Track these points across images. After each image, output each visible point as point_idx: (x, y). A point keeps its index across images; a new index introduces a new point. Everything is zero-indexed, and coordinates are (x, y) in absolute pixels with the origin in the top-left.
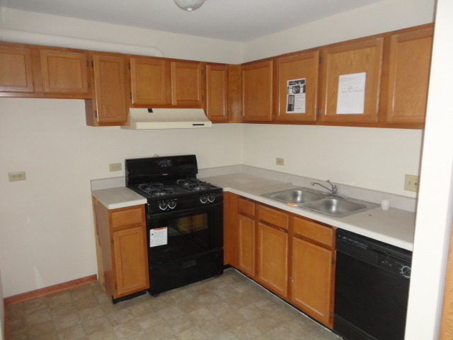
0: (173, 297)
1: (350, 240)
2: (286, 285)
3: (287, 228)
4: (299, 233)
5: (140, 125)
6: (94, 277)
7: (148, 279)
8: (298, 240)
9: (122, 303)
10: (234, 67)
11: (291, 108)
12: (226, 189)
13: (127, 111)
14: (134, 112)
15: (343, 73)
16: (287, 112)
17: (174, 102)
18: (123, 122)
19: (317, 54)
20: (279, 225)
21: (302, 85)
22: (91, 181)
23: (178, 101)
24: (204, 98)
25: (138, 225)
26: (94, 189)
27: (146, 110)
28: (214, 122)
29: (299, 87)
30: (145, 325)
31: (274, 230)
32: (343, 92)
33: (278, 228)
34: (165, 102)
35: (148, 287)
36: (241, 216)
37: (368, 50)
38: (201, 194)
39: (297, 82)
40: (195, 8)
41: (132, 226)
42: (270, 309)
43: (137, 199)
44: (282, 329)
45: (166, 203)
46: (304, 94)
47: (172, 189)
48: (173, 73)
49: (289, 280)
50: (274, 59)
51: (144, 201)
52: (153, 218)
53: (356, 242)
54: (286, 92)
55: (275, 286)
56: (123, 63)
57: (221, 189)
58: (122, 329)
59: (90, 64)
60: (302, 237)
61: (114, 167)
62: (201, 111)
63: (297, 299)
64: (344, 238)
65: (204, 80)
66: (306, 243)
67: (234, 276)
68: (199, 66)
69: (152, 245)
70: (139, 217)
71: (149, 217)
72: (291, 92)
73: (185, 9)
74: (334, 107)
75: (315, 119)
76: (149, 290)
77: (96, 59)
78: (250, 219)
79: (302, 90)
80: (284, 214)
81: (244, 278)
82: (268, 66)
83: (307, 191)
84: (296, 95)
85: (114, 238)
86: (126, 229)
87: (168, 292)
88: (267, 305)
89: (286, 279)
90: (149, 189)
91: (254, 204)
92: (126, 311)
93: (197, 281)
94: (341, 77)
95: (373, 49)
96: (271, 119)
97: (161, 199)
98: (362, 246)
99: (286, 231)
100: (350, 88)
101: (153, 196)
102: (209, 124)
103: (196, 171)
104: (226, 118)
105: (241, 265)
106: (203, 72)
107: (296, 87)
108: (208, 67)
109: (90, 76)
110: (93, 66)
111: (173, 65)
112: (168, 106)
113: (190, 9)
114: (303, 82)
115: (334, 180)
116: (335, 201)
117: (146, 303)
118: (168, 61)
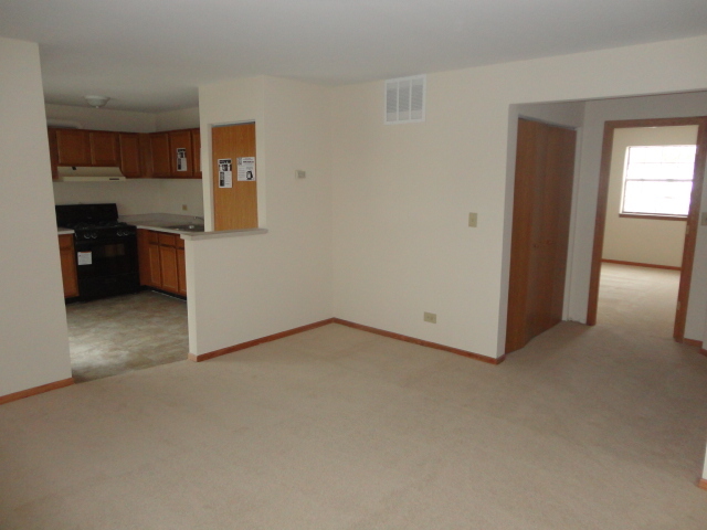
3: (175, 245)
5: (66, 179)
7: (77, 289)
11: (180, 168)
12: (138, 227)
13: (56, 169)
14: (60, 169)
16: (178, 170)
17: (93, 162)
19: (189, 133)
20: (171, 244)
21: (184, 152)
23: (97, 161)
24: (119, 159)
25: (68, 248)
27: (71, 168)
28: (127, 177)
34: (86, 162)
36: (150, 245)
38: (118, 230)
39: (181, 150)
45: (90, 234)
46: (185, 158)
47: (93, 226)
48: (92, 141)
50: (168, 133)
51: (72, 232)
52: (79, 245)
54: (177, 157)
57: (135, 227)
68: (113, 135)
69: (80, 264)
70: (69, 243)
71: (76, 243)
75: (192, 174)
76: (79, 297)
78: (155, 246)
79: (184, 155)
82: (164, 137)
84: (182, 159)
91: (157, 234)
96: (169, 175)
97: (86, 231)
101: (80, 229)
102: (123, 179)
103: (116, 217)
104: (139, 174)
106: (117, 140)
107: (181, 153)
108: (120, 136)
111: (91, 135)
112: (89, 164)
118: (87, 132)
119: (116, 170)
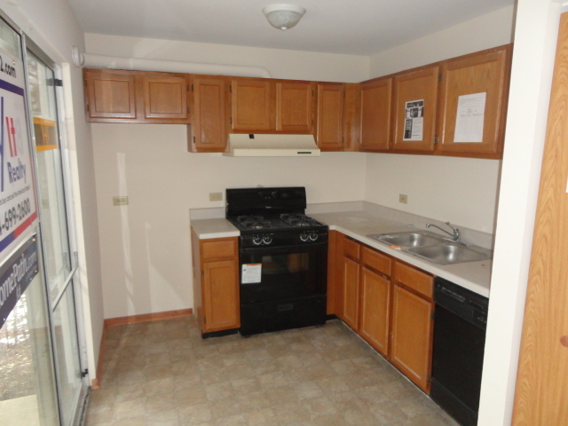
0: (265, 341)
1: (449, 291)
2: (387, 341)
3: (390, 274)
4: (400, 281)
5: (237, 152)
6: (189, 311)
7: (239, 318)
8: (400, 289)
9: (211, 339)
10: (352, 86)
11: (408, 135)
12: (332, 228)
13: (227, 137)
14: (234, 138)
15: (463, 94)
16: (404, 140)
17: (278, 127)
18: (222, 147)
19: (436, 70)
20: (382, 271)
21: (420, 108)
22: (190, 210)
23: (283, 126)
24: (314, 123)
25: (230, 258)
26: (193, 218)
27: (247, 135)
28: (323, 149)
29: (417, 109)
30: (228, 363)
31: (377, 276)
32: (462, 116)
33: (381, 274)
34: (268, 128)
35: (239, 326)
36: (347, 259)
37: (489, 65)
38: (302, 231)
39: (416, 104)
40: (289, 26)
41: (223, 259)
42: (368, 367)
43: (230, 230)
44: (374, 388)
45: (261, 238)
46: (422, 119)
47: (269, 223)
48: (279, 96)
49: (390, 336)
50: (393, 76)
51: (237, 233)
52: (246, 254)
53: (455, 294)
54: (404, 116)
55: (376, 341)
56: (223, 86)
57: (327, 227)
58: (206, 363)
59: (190, 88)
60: (403, 286)
61: (214, 197)
62: (311, 137)
63: (396, 358)
64: (444, 288)
65: (315, 102)
66: (406, 292)
67: (338, 328)
68: (309, 86)
69: (245, 281)
70: (231, 250)
71: (242, 250)
72: (409, 115)
73: (279, 28)
74: (451, 134)
75: (432, 148)
76: (240, 329)
77: (197, 82)
78: (355, 263)
79: (420, 113)
80: (386, 258)
81: (349, 331)
82: (386, 85)
83: (425, 236)
84: (414, 119)
85: (205, 270)
86: (216, 261)
87: (260, 335)
88: (367, 363)
89: (387, 334)
90: (246, 222)
91: (359, 246)
92: (213, 347)
93: (296, 327)
94: (461, 98)
95: (495, 63)
96: (388, 148)
97: (257, 233)
98: (461, 299)
99: (389, 278)
100: (470, 111)
101: (248, 229)
102: (317, 152)
103: (304, 205)
104: (340, 145)
105: (345, 315)
106: (314, 94)
107: (414, 110)
108: (320, 87)
109: (190, 100)
110: (193, 90)
111: (279, 86)
112: (272, 131)
113: (284, 28)
114: (421, 104)
115: (456, 222)
116: (452, 248)
117: (234, 342)
118: (273, 81)
119: (309, 138)
